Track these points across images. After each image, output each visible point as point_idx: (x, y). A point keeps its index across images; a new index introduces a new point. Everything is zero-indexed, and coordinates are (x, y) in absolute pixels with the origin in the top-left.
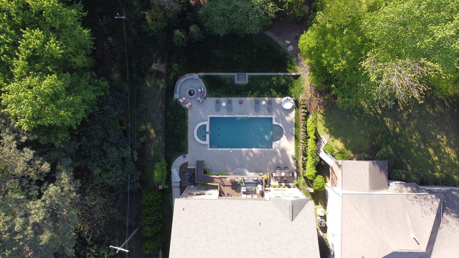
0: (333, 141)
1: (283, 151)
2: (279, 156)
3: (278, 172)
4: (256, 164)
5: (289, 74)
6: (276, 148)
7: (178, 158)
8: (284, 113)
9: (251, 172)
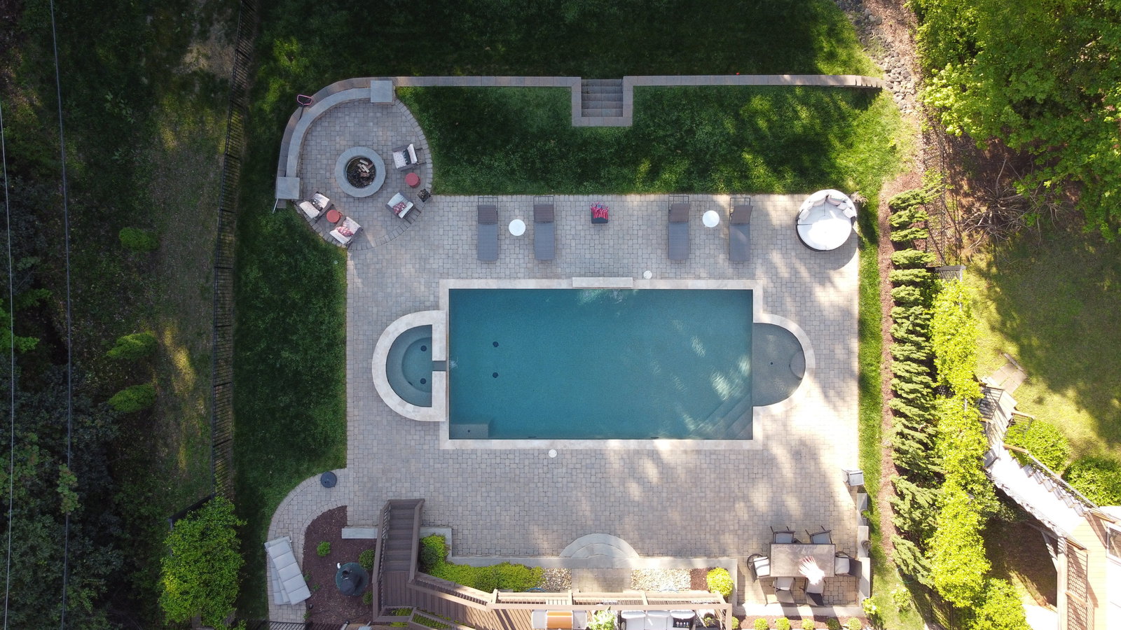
0: (1040, 401)
1: (804, 453)
2: (782, 476)
3: (781, 553)
4: (675, 516)
5: (831, 83)
6: (767, 437)
7: (298, 489)
8: (809, 270)
9: (647, 553)
